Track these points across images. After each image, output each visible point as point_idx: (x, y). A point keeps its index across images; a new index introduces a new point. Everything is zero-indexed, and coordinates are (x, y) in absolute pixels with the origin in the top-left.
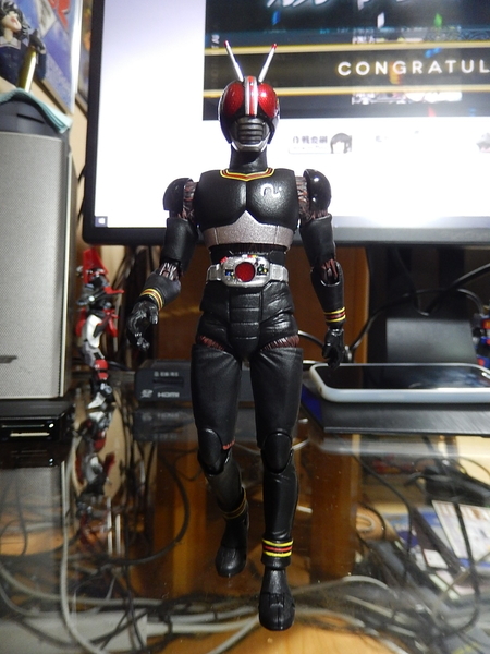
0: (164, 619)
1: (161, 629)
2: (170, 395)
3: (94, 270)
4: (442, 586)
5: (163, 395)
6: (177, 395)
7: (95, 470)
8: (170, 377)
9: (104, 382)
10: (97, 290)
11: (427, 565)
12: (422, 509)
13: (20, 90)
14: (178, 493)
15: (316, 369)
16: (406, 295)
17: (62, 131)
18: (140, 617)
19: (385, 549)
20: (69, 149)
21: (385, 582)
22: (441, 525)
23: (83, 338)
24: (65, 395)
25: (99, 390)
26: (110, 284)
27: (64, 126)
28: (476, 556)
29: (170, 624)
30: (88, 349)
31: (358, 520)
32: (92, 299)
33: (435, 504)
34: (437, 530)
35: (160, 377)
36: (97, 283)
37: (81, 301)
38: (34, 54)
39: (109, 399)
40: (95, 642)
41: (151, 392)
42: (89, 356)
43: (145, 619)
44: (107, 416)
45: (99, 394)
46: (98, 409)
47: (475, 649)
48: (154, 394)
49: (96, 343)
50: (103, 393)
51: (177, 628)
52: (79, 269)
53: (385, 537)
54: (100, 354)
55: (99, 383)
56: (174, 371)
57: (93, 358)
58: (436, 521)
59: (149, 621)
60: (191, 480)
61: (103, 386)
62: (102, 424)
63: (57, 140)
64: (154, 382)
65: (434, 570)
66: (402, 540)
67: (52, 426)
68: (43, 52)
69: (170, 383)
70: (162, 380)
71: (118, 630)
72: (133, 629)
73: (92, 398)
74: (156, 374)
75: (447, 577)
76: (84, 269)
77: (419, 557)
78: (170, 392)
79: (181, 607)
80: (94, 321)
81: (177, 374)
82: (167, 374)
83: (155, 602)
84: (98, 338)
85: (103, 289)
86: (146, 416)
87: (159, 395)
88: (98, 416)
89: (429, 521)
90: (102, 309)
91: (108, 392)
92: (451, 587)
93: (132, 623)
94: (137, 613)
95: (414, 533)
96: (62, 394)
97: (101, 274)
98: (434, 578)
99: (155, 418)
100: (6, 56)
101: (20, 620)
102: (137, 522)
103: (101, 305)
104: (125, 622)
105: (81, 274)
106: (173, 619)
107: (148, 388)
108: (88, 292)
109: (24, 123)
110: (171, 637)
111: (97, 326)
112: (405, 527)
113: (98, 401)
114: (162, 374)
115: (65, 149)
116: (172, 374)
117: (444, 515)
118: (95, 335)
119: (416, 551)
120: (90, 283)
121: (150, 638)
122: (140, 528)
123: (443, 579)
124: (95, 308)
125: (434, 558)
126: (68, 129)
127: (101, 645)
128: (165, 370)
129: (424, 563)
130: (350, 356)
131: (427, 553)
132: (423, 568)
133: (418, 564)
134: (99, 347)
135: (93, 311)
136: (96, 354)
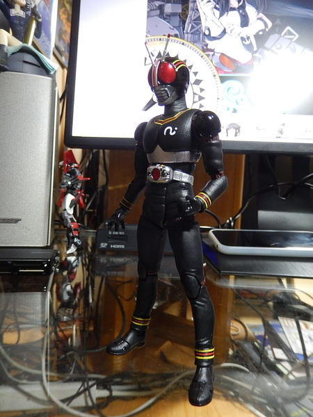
0: (107, 387)
1: (105, 393)
2: (118, 246)
3: (71, 165)
4: (285, 372)
5: (114, 246)
6: (123, 247)
7: (69, 293)
8: (119, 235)
9: (76, 237)
10: (73, 177)
11: (275, 358)
12: (271, 322)
13: (25, 45)
15: (213, 232)
16: (271, 186)
17: (52, 73)
18: (92, 385)
19: (247, 346)
20: (56, 85)
21: (248, 368)
22: (284, 332)
23: (64, 208)
25: (73, 242)
27: (53, 69)
28: (308, 353)
29: (110, 391)
30: (66, 215)
31: (232, 328)
32: (69, 183)
33: (279, 318)
34: (281, 336)
35: (112, 235)
36: (73, 173)
37: (63, 184)
38: (34, 21)
39: (79, 248)
40: (63, 401)
41: (106, 244)
42: (67, 219)
43: (95, 386)
44: (78, 259)
45: (73, 245)
46: (72, 254)
47: (305, 411)
48: (109, 246)
49: (71, 211)
50: (76, 244)
51: (115, 393)
52: (61, 163)
53: (247, 339)
54: (74, 218)
55: (73, 238)
56: (122, 231)
57: (70, 221)
58: (281, 329)
59: (97, 388)
60: (128, 300)
61: (76, 240)
62: (74, 264)
63: (50, 79)
64: (108, 237)
65: (279, 361)
66: (259, 341)
67: (46, 265)
68: (40, 20)
69: (119, 239)
70: (114, 237)
71: (78, 394)
72: (87, 393)
73: (68, 248)
74: (110, 233)
75: (287, 365)
76: (64, 164)
77: (270, 352)
78: (118, 244)
79: (118, 380)
80: (70, 198)
81: (123, 233)
82: (117, 233)
83: (102, 377)
84: (72, 208)
85: (76, 177)
86: (103, 260)
87: (111, 246)
88: (72, 259)
89: (275, 328)
90: (75, 189)
91: (79, 243)
92: (290, 373)
93: (88, 389)
94: (90, 383)
95: (267, 337)
96: (49, 245)
97: (75, 167)
98: (279, 366)
99: (108, 261)
100: (16, 22)
101: (15, 385)
102: (89, 325)
103: (75, 187)
104: (82, 389)
105: (62, 166)
106: (113, 387)
107: (104, 242)
108: (67, 178)
109: (27, 67)
110: (111, 398)
111: (72, 201)
112: (262, 333)
113: (73, 249)
114: (114, 233)
115: (54, 84)
116: (120, 233)
117: (285, 326)
118: (71, 207)
119: (268, 348)
120: (68, 173)
121: (98, 399)
122: (91, 328)
123: (285, 367)
124: (71, 189)
125: (279, 353)
126: (56, 72)
127: (67, 403)
129: (272, 356)
130: (232, 224)
131: (275, 350)
132: (272, 359)
133: (269, 356)
134: (73, 214)
135: (70, 191)
136: (71, 219)
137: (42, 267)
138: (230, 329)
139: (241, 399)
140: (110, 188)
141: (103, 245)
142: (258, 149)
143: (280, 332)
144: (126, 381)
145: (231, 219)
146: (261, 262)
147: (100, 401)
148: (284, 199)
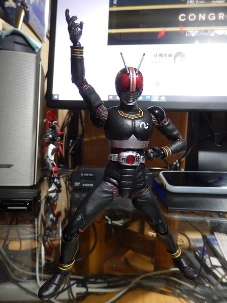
0: (84, 286)
1: (83, 290)
2: (88, 185)
3: (52, 121)
4: (220, 276)
5: (85, 185)
6: (92, 185)
7: (52, 220)
8: (89, 176)
9: (56, 178)
10: (53, 132)
11: (212, 265)
12: (209, 237)
13: (16, 29)
14: (92, 228)
15: (163, 173)
16: (209, 136)
17: (37, 50)
18: (73, 284)
19: (190, 255)
20: (40, 60)
22: (218, 245)
23: (46, 155)
24: (37, 184)
25: (54, 182)
26: (60, 128)
27: (38, 48)
29: (87, 288)
30: (48, 161)
31: (178, 240)
32: (51, 136)
33: (215, 233)
34: (216, 247)
35: (84, 176)
36: (54, 128)
37: (46, 137)
38: (23, 11)
39: (59, 186)
41: (79, 183)
42: (49, 164)
43: (75, 285)
44: (57, 195)
45: (53, 184)
46: (53, 191)
48: (81, 184)
49: (52, 158)
50: (56, 184)
51: (90, 290)
52: (45, 120)
53: (190, 249)
54: (54, 163)
55: (54, 178)
56: (91, 173)
57: (51, 166)
58: (216, 242)
59: (77, 286)
60: (99, 223)
61: (56, 180)
62: (55, 199)
63: (34, 55)
64: (81, 178)
65: (215, 267)
66: (199, 251)
67: (28, 204)
68: (28, 10)
69: (89, 179)
70: (85, 178)
71: (63, 290)
72: (69, 290)
73: (50, 186)
74: (82, 175)
75: (221, 270)
76: (47, 121)
77: (208, 260)
78: (88, 183)
79: (93, 280)
80: (52, 147)
81: (92, 175)
82: (87, 175)
83: (81, 278)
84: (54, 155)
85: (56, 131)
86: (77, 195)
87: (83, 185)
88: (53, 195)
89: (212, 242)
90: (56, 140)
91: (58, 183)
92: (224, 277)
93: (69, 287)
94: (72, 282)
95: (205, 248)
96: (35, 183)
97: (55, 123)
98: (215, 271)
99: (81, 196)
100: (9, 11)
101: (16, 282)
103: (56, 139)
104: (66, 287)
105: (46, 123)
106: (89, 285)
107: (78, 182)
108: (49, 132)
109: (17, 46)
110: (87, 294)
111: (53, 149)
112: (201, 245)
113: (53, 187)
114: (85, 175)
115: (38, 59)
116: (90, 175)
117: (220, 239)
118: (52, 154)
119: (206, 257)
120: (50, 128)
121: (77, 294)
123: (220, 272)
124: (53, 141)
125: (215, 261)
126: (40, 50)
128: (86, 173)
129: (210, 264)
130: (178, 165)
131: (212, 258)
132: (209, 266)
133: (207, 263)
134: (54, 160)
135: (52, 142)
136: (52, 164)
137: (25, 206)
138: (177, 240)
139: (185, 296)
141: (77, 184)
142: (198, 108)
143: (216, 244)
144: (99, 281)
145: (177, 161)
146: (201, 199)
147: (80, 295)
148: (219, 146)
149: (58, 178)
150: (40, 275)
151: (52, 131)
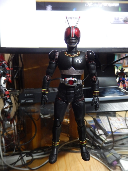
0: (31, 155)
1: (30, 158)
2: (30, 101)
3: (2, 62)
4: (104, 139)
5: (28, 101)
6: (33, 101)
8: (30, 96)
9: (9, 98)
12: (97, 119)
14: (33, 123)
19: (88, 130)
21: (88, 139)
22: (102, 123)
25: (7, 101)
28: (113, 131)
29: (32, 157)
30: (2, 88)
32: (2, 72)
33: (100, 117)
34: (101, 124)
35: (27, 96)
39: (11, 104)
40: (11, 164)
41: (24, 101)
43: (25, 156)
45: (7, 103)
46: (7, 108)
47: (112, 154)
48: (25, 101)
49: (4, 86)
50: (9, 102)
51: (34, 157)
53: (87, 126)
54: (6, 89)
55: (7, 99)
57: (4, 91)
58: (100, 121)
59: (27, 156)
60: (37, 120)
64: (25, 97)
65: (101, 135)
66: (92, 127)
69: (30, 98)
70: (27, 97)
71: (18, 160)
72: (22, 159)
73: (5, 104)
74: (26, 95)
77: (97, 132)
78: (30, 100)
79: (35, 151)
80: (3, 78)
81: (32, 95)
82: (29, 95)
83: (29, 151)
84: (5, 84)
85: (6, 68)
86: (23, 108)
87: (27, 101)
88: (7, 110)
89: (99, 121)
90: (6, 74)
91: (10, 102)
92: (106, 140)
94: (23, 155)
97: (4, 63)
98: (101, 137)
99: (26, 109)
102: (21, 128)
103: (6, 73)
104: (20, 158)
106: (33, 155)
107: (23, 100)
110: (33, 160)
111: (5, 80)
112: (93, 123)
113: (7, 105)
114: (27, 95)
116: (31, 95)
117: (102, 119)
118: (4, 83)
119: (96, 130)
120: (1, 66)
121: (27, 161)
122: (22, 129)
123: (103, 137)
125: (101, 132)
127: (13, 165)
128: (28, 94)
129: (98, 133)
131: (99, 130)
132: (98, 135)
133: (97, 133)
134: (6, 87)
135: (3, 75)
140: (25, 70)
143: (100, 122)
144: (39, 151)
147: (29, 161)
148: (104, 72)
149: (10, 98)
150: (3, 154)
151: (3, 68)
